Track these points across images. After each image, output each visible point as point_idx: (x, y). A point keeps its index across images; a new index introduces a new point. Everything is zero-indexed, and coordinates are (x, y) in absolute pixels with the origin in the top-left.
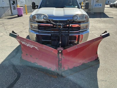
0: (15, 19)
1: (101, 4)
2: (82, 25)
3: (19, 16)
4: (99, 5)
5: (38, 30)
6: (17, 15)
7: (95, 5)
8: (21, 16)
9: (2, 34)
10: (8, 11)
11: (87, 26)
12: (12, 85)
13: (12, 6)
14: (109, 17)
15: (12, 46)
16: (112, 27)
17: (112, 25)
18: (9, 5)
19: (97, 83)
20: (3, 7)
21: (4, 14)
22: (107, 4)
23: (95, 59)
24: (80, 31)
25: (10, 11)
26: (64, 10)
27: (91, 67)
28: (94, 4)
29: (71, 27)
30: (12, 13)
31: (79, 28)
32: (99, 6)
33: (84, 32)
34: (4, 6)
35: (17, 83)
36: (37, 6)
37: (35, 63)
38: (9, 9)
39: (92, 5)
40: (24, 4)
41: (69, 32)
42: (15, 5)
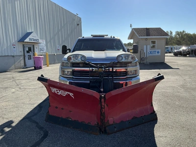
0: (31, 72)
1: (159, 51)
2: (130, 69)
3: (36, 69)
4: (156, 52)
5: (71, 77)
6: (33, 68)
7: (151, 52)
8: (40, 68)
9: (14, 90)
10: (20, 61)
11: (135, 71)
12: (38, 143)
13: (27, 54)
14: (172, 68)
15: (31, 103)
16: (177, 79)
17: (176, 77)
18: (22, 54)
19: (155, 139)
20: (13, 56)
21: (13, 66)
22: (170, 53)
23: (150, 113)
24: (128, 76)
25: (22, 62)
26: (106, 53)
27: (145, 123)
28: (148, 51)
29: (116, 72)
30: (25, 65)
31: (126, 73)
32: (157, 54)
33: (133, 79)
34: (15, 54)
35: (44, 141)
36: (70, 50)
37: (68, 118)
38: (22, 58)
39: (145, 51)
40: (44, 51)
41: (113, 79)
42: (31, 53)
